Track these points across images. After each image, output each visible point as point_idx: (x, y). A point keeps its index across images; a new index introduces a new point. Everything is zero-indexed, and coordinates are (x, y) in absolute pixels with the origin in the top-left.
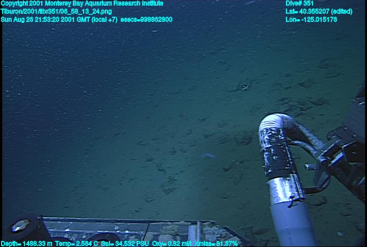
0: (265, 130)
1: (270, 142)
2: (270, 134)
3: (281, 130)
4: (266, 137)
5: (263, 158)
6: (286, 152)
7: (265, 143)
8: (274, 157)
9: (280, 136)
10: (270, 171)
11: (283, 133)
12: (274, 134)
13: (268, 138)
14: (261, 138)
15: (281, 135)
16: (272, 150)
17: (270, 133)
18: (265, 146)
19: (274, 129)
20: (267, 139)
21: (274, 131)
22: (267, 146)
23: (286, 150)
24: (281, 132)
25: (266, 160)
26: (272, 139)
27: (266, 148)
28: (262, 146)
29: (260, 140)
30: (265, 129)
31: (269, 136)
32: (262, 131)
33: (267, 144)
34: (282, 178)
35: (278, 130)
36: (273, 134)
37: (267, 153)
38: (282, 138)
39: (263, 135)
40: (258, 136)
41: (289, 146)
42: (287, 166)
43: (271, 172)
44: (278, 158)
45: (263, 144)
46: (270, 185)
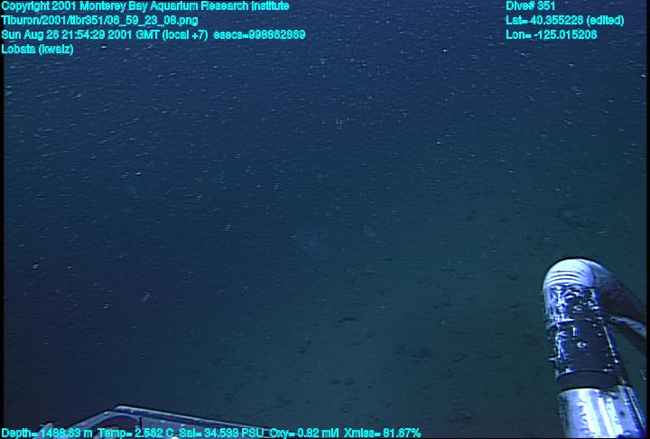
0: (559, 288)
1: (569, 312)
2: (571, 296)
3: (592, 290)
4: (562, 301)
5: (553, 342)
6: (604, 337)
7: (558, 312)
8: (579, 344)
9: (590, 304)
10: (568, 371)
11: (596, 298)
12: (579, 297)
13: (566, 304)
14: (550, 302)
15: (593, 302)
16: (574, 329)
17: (569, 294)
18: (558, 320)
19: (578, 287)
20: (563, 305)
21: (578, 291)
22: (564, 320)
23: (603, 332)
24: (593, 295)
25: (559, 346)
26: (575, 307)
27: (560, 323)
28: (551, 317)
29: (548, 306)
30: (558, 284)
31: (567, 301)
32: (552, 289)
33: (563, 315)
34: (597, 391)
35: (586, 291)
36: (576, 299)
37: (561, 333)
38: (596, 308)
39: (555, 297)
40: (542, 298)
41: (609, 325)
42: (607, 368)
43: (568, 374)
44: (586, 347)
45: (555, 315)
46: (569, 399)
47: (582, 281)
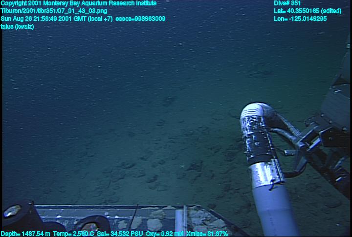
2: (252, 122)
3: (262, 118)
11: (263, 121)
13: (250, 125)
26: (254, 126)
33: (248, 131)
43: (252, 158)
44: (259, 144)
45: (245, 131)
46: (252, 169)
47: (258, 113)
